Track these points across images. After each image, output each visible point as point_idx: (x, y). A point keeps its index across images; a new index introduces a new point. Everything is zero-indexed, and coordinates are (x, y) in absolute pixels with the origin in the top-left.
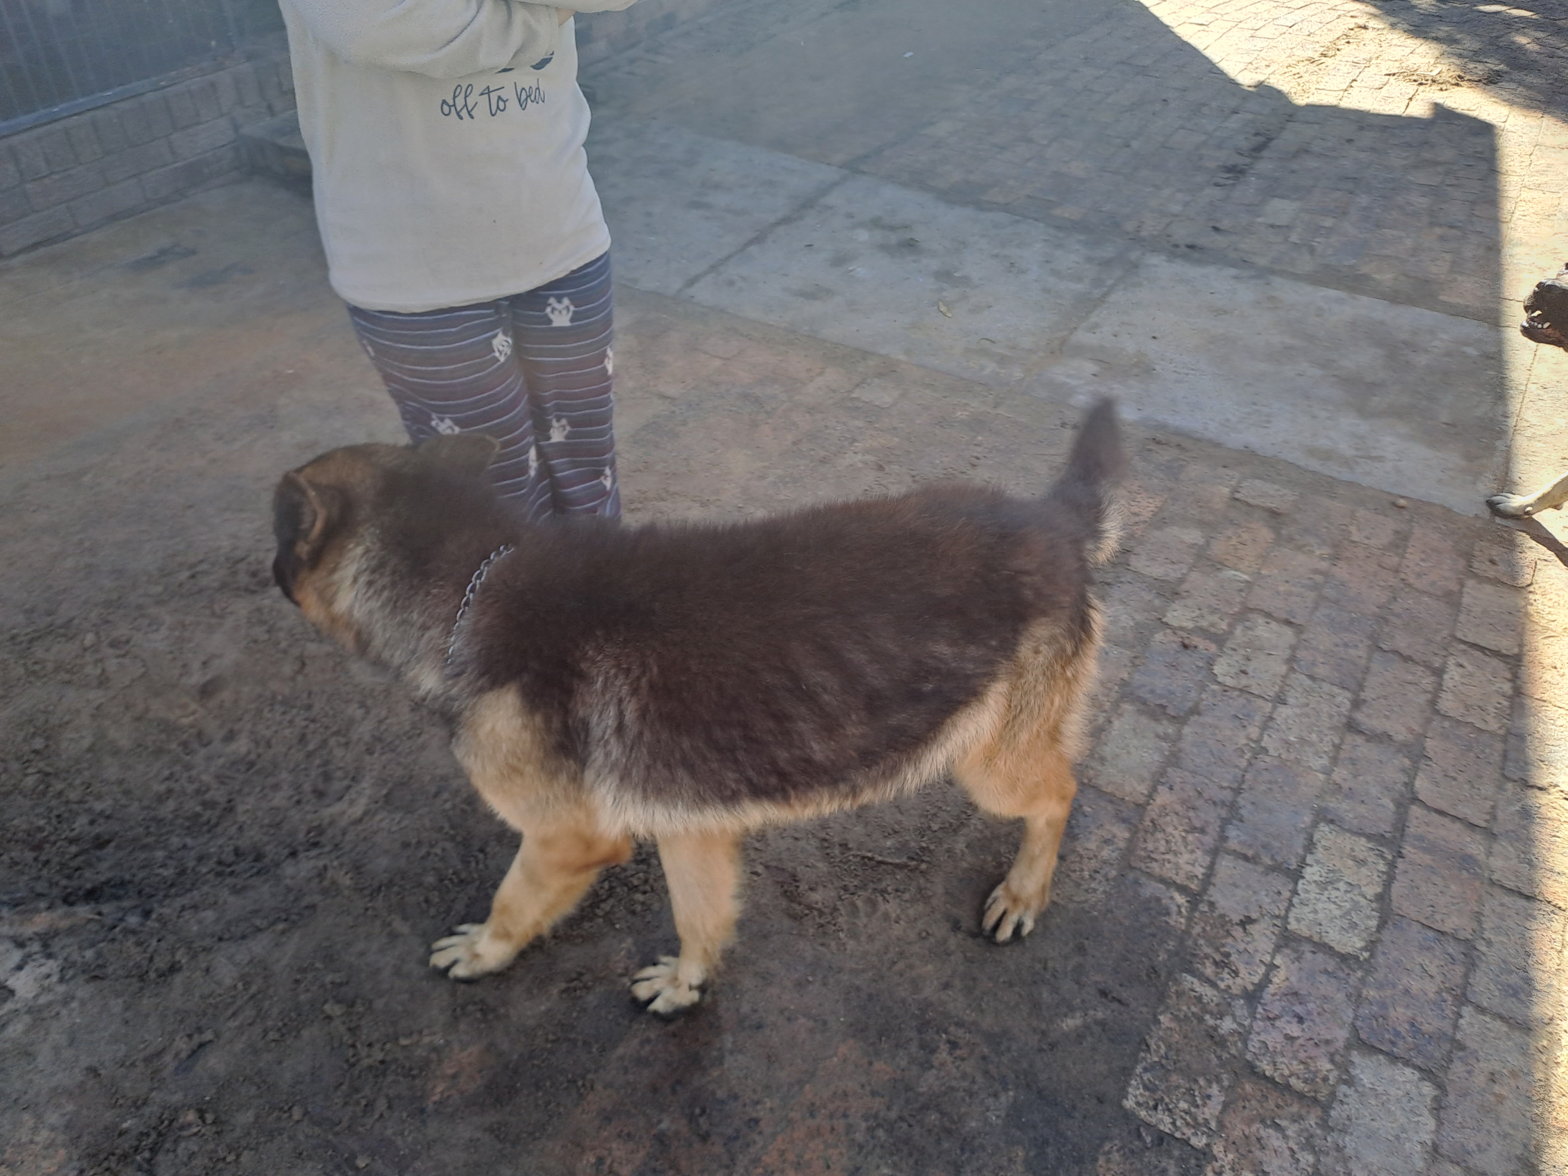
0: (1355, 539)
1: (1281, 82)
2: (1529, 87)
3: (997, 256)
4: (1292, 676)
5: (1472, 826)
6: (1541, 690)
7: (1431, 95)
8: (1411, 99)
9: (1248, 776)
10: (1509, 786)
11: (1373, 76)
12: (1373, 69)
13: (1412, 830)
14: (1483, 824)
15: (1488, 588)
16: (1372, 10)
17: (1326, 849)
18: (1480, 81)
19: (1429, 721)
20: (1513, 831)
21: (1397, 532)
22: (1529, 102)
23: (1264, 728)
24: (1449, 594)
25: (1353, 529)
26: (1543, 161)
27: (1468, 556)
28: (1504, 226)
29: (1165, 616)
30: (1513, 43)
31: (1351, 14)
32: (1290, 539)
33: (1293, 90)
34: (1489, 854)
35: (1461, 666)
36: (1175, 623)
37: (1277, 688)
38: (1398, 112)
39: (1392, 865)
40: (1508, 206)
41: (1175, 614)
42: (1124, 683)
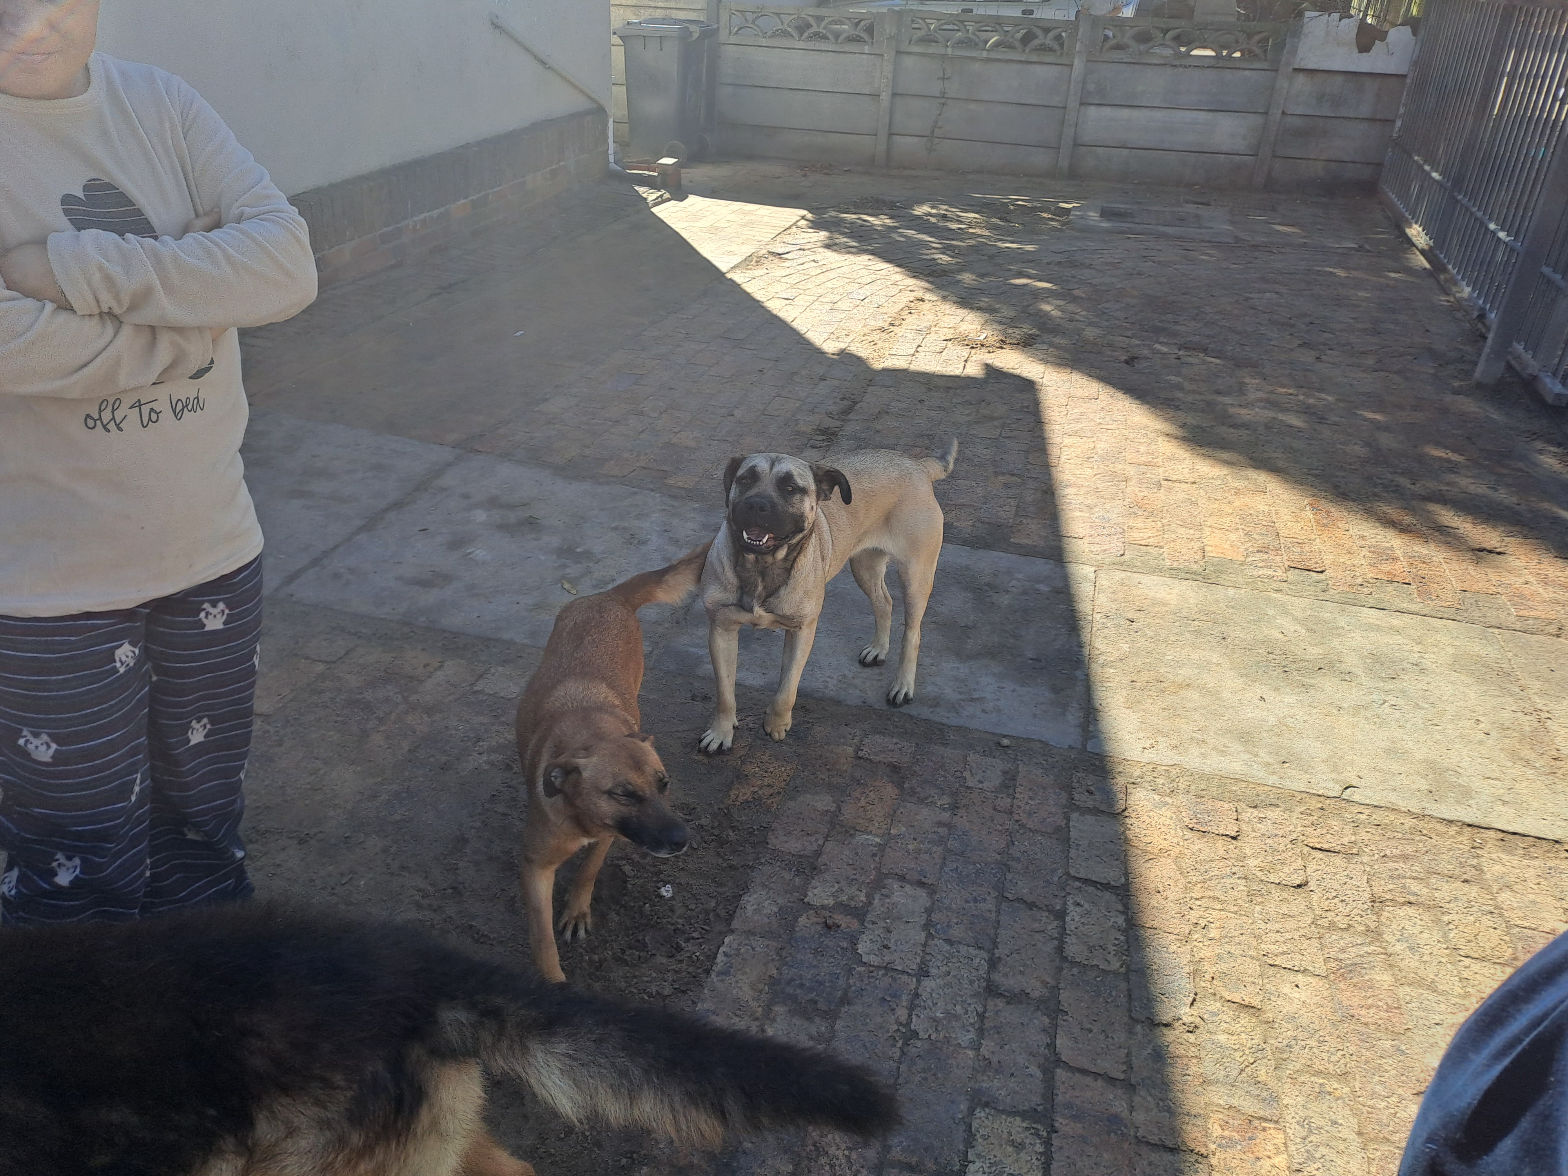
0: (970, 784)
1: (860, 349)
2: (1057, 347)
3: (616, 528)
4: (931, 942)
5: (1111, 1081)
6: (1151, 917)
7: (982, 357)
8: (966, 361)
9: (903, 1068)
10: (1139, 1028)
11: (933, 341)
12: (933, 336)
13: (1060, 1097)
14: (1122, 1076)
15: (1090, 819)
16: (927, 285)
17: (986, 1138)
18: (1018, 344)
19: (1060, 969)
20: (1149, 1078)
21: (1005, 773)
22: (1059, 361)
23: (911, 1008)
24: (1058, 829)
25: (966, 774)
26: (1077, 411)
27: (1068, 788)
28: (1053, 469)
29: (806, 896)
30: (1041, 310)
31: (910, 288)
32: (913, 793)
33: (871, 356)
34: (1132, 1109)
35: (1078, 904)
36: (816, 902)
37: (918, 960)
38: (957, 372)
39: (1048, 1143)
40: (1054, 452)
41: (816, 891)
42: (773, 982)
